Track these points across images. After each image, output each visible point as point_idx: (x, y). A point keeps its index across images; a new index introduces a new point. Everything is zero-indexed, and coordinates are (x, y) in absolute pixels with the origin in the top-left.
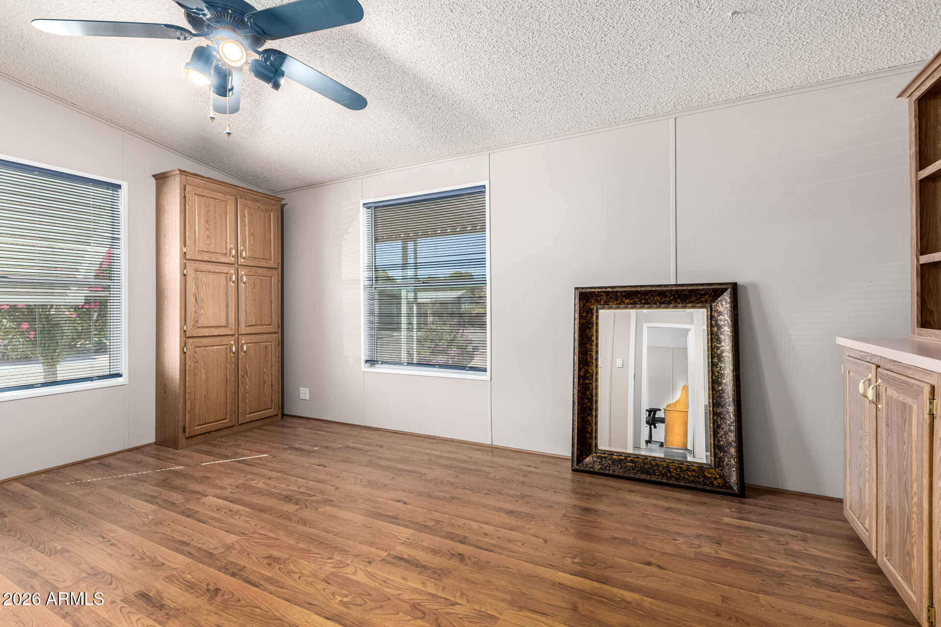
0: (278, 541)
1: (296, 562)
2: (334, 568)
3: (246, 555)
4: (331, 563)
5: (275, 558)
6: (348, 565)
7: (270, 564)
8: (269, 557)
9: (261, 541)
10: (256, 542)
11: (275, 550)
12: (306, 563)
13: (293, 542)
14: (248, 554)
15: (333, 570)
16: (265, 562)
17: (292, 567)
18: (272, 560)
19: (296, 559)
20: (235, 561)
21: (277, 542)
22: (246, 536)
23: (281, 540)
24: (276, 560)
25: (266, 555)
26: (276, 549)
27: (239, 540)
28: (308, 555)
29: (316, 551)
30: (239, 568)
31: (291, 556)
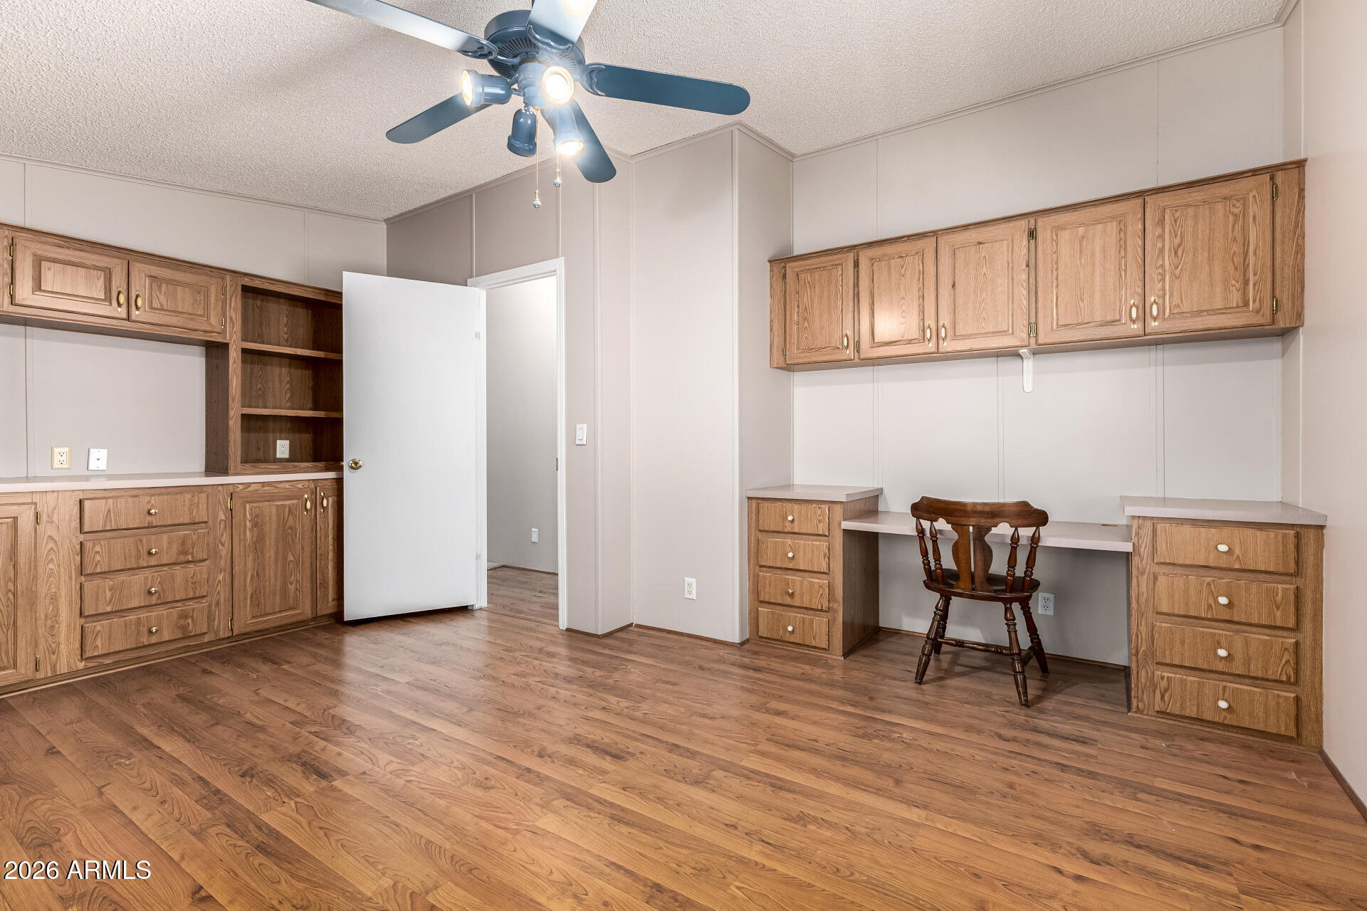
0: (476, 814)
1: (454, 779)
2: (408, 770)
3: (519, 794)
4: (411, 776)
5: (480, 786)
6: (391, 773)
7: (486, 779)
8: (488, 788)
9: (503, 815)
10: (510, 813)
11: (480, 798)
12: (441, 778)
13: (456, 809)
14: (516, 795)
15: (411, 768)
16: (493, 782)
17: (460, 774)
18: (485, 784)
19: (453, 784)
20: (531, 786)
21: (477, 811)
22: (528, 826)
23: (472, 814)
24: (479, 785)
25: (492, 791)
26: (480, 800)
27: (537, 820)
28: (437, 788)
29: (424, 793)
30: (524, 778)
31: (459, 788)
